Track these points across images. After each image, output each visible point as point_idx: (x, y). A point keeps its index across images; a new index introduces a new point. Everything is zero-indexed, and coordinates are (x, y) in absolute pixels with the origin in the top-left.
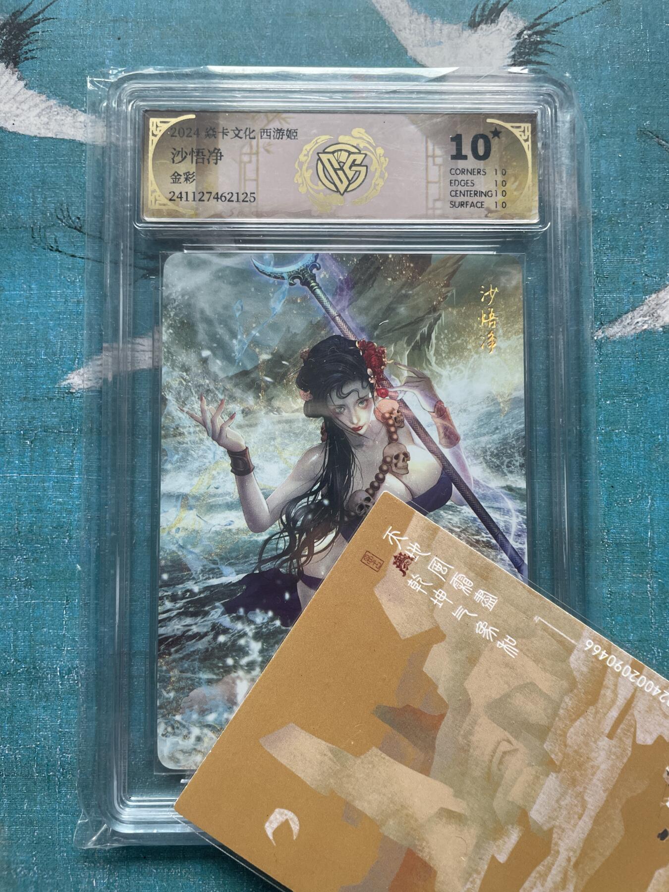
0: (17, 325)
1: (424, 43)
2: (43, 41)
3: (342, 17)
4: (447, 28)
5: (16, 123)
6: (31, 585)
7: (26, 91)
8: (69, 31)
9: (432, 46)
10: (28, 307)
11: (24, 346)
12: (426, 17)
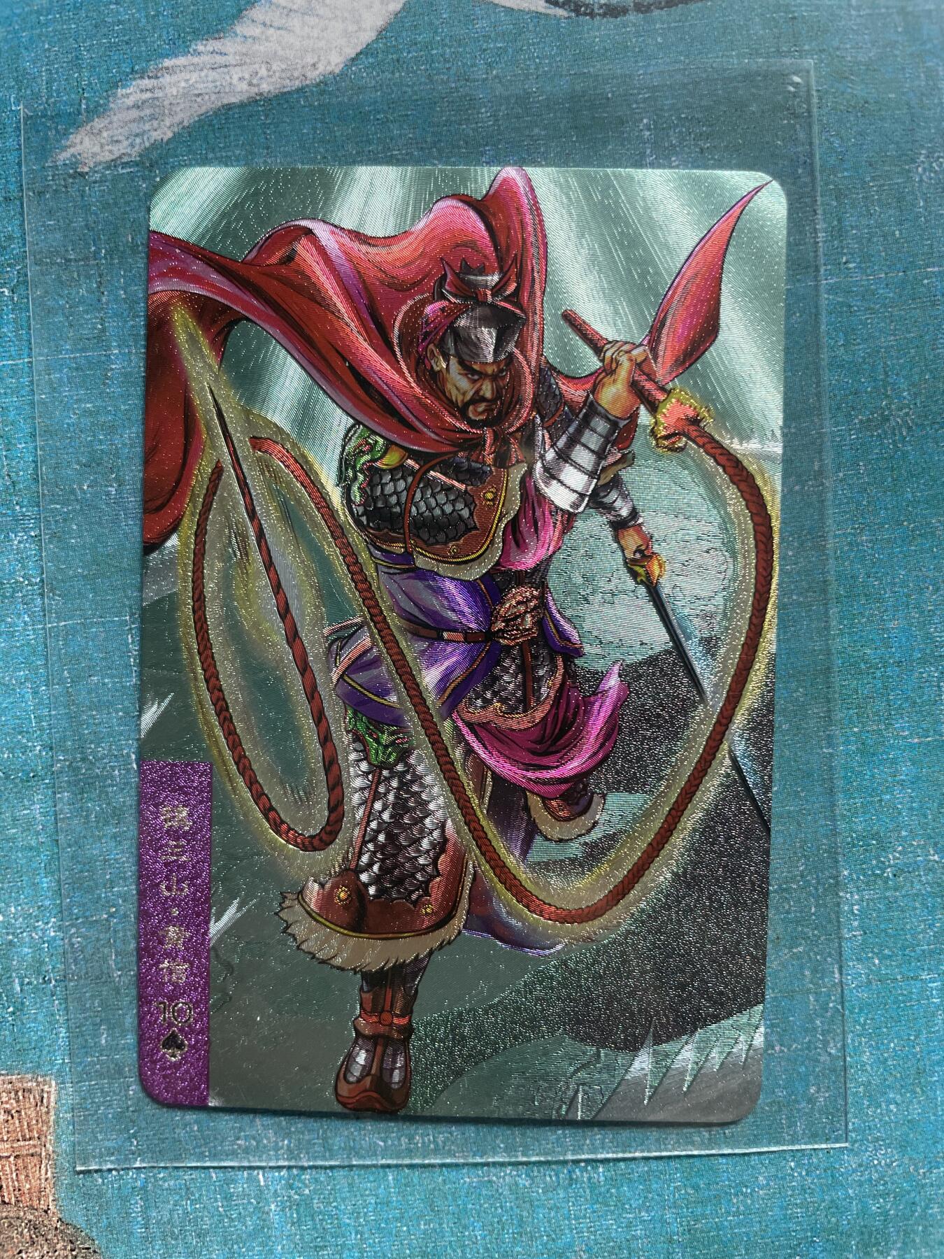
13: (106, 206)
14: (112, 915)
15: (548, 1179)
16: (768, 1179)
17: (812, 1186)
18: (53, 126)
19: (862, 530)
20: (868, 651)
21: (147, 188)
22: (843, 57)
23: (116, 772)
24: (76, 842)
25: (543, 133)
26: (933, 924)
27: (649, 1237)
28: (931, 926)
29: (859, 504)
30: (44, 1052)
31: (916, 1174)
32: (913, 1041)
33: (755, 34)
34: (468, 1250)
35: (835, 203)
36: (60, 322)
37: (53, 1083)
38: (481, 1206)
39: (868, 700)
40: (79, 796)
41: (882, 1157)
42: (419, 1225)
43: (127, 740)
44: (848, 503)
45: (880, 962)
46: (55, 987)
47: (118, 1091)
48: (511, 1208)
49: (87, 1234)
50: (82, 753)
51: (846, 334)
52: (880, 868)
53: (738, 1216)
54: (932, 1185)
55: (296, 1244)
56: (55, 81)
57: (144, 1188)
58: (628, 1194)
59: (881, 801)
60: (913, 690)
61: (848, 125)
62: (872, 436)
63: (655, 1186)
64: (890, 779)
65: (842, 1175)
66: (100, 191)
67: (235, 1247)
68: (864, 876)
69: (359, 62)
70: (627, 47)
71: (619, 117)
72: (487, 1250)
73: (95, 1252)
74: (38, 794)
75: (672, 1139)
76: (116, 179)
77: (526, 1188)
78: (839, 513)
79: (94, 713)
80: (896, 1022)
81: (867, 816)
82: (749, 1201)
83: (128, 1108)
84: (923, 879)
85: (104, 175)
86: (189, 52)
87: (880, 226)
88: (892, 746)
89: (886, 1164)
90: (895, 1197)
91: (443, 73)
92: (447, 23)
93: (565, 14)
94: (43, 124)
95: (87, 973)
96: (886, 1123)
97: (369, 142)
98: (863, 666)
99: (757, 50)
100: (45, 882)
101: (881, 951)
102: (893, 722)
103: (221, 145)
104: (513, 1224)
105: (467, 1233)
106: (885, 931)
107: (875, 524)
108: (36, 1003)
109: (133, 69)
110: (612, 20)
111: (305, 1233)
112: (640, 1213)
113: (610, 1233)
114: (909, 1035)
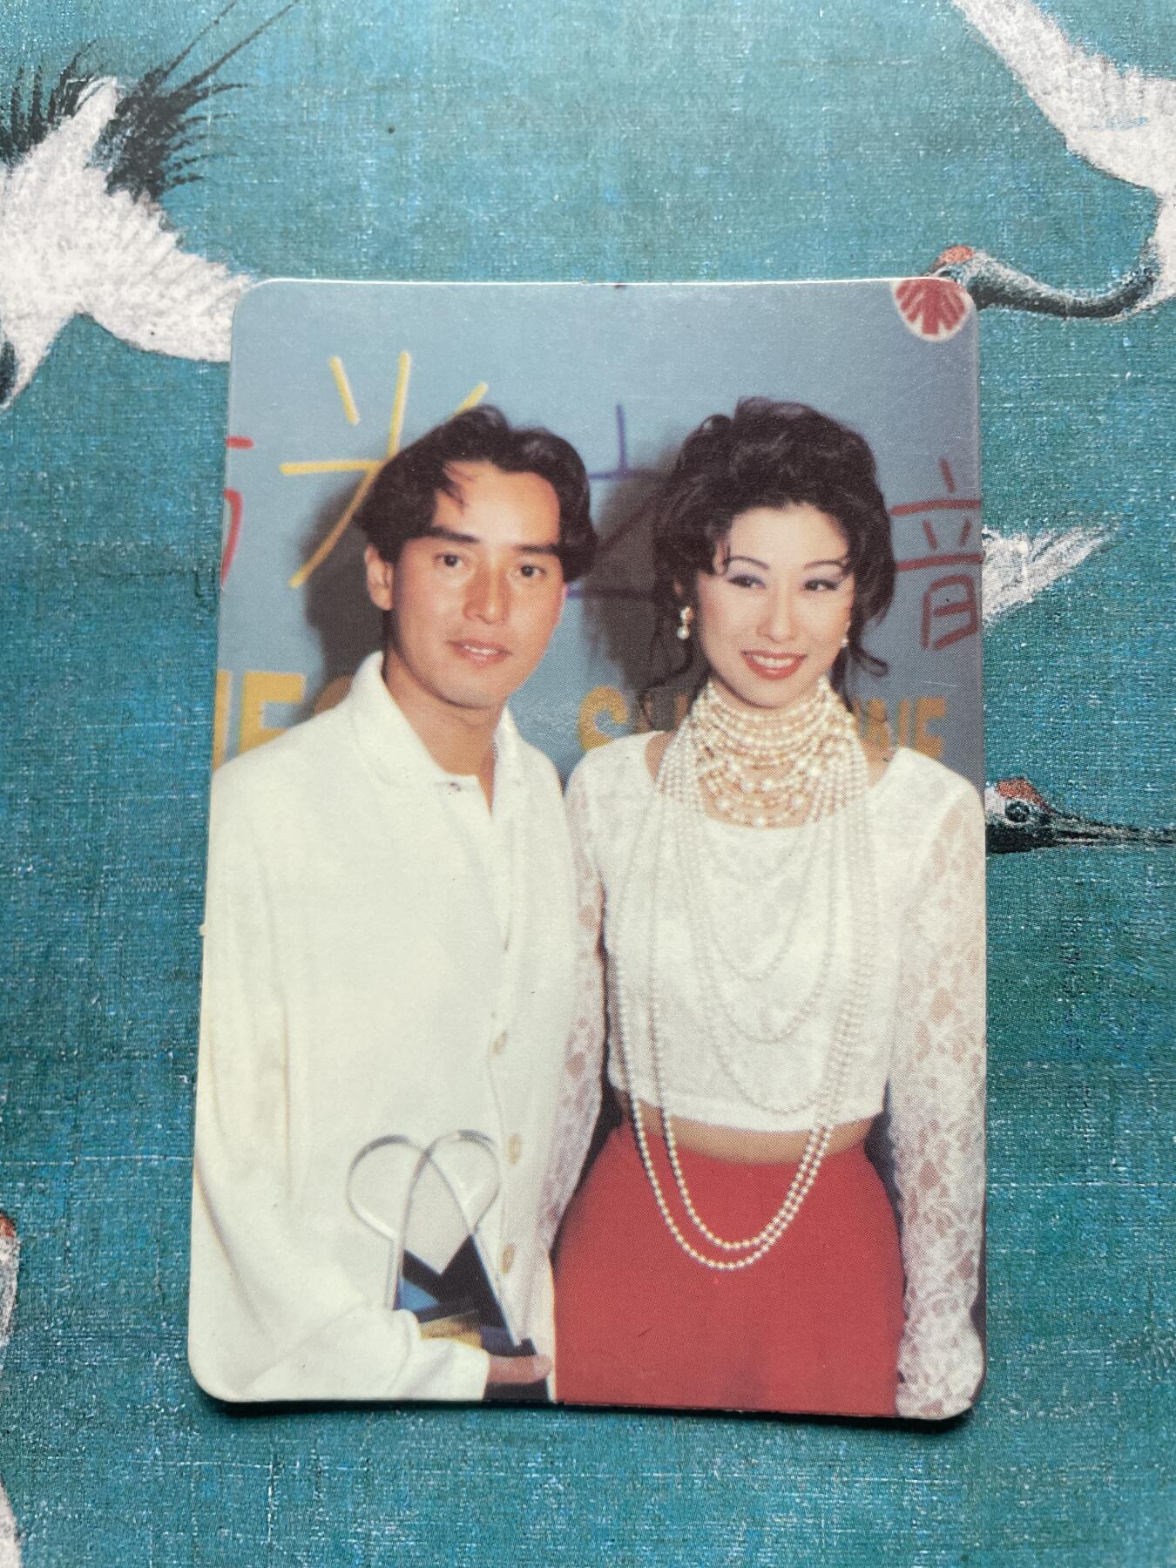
0: (161, 802)
1: (1104, 123)
2: (216, 138)
3: (910, 66)
4: (1154, 88)
5: (160, 331)
6: (190, 1424)
7: (180, 256)
8: (275, 115)
9: (1124, 128)
10: (185, 757)
11: (177, 849)
12: (1105, 61)
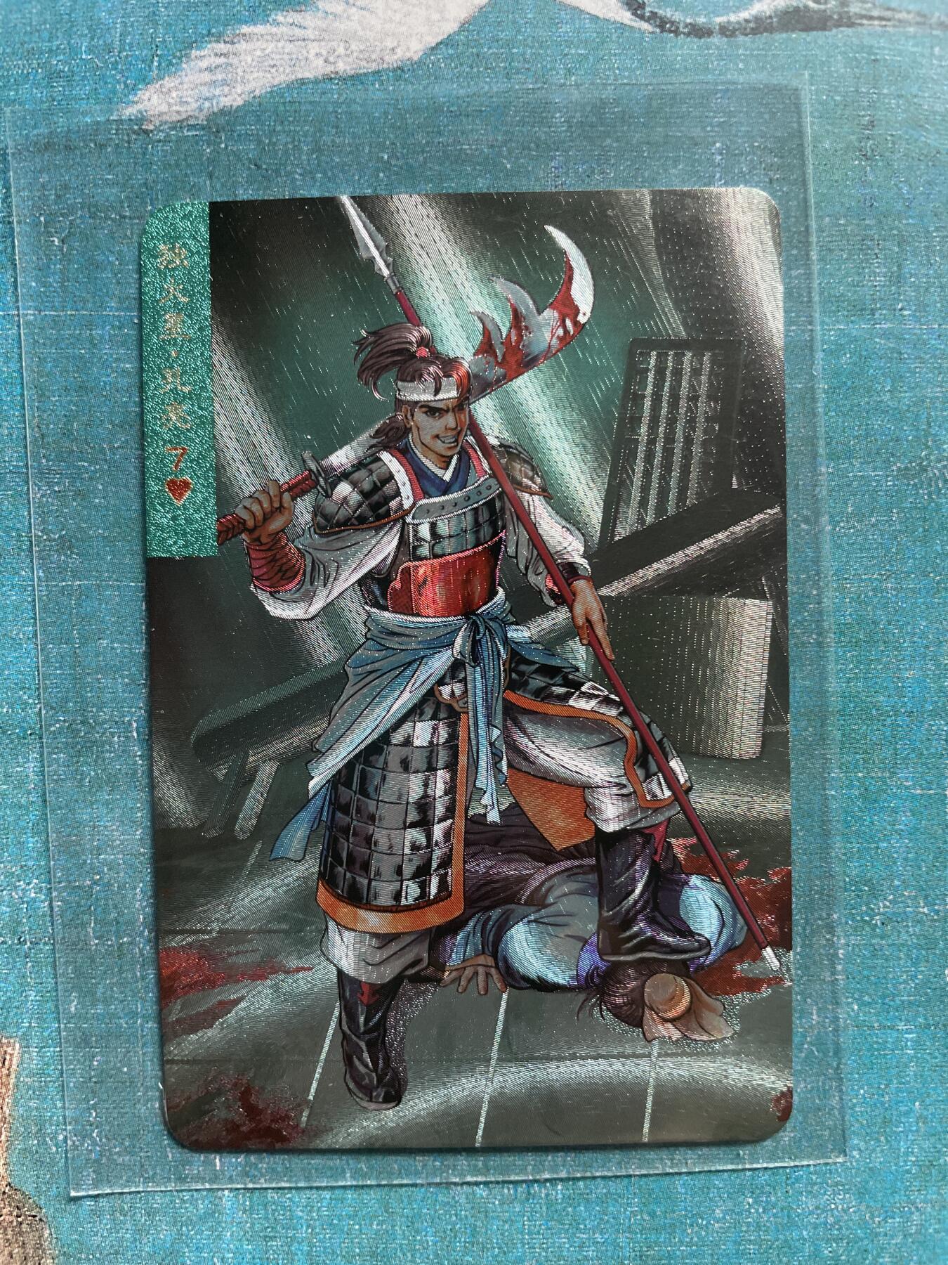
13: (167, 166)
14: (95, 883)
15: (506, 1191)
16: (725, 1213)
17: (768, 1224)
18: (122, 79)
19: (888, 577)
20: (882, 698)
21: (210, 153)
22: (920, 105)
23: (116, 739)
24: (67, 806)
25: (615, 145)
26: (916, 976)
27: (600, 1259)
28: (913, 978)
29: (888, 550)
30: (12, 1014)
31: (871, 1222)
32: (883, 1090)
33: (837, 71)
34: (418, 1255)
35: (896, 249)
36: (108, 278)
37: (17, 1045)
38: (436, 1211)
39: (875, 747)
40: (75, 760)
41: (841, 1202)
42: (371, 1225)
43: (130, 707)
44: (877, 549)
45: (859, 1008)
46: (29, 948)
47: (82, 1060)
48: (466, 1217)
49: (34, 1202)
50: (83, 715)
51: (893, 380)
52: (869, 915)
53: (691, 1247)
54: (886, 1235)
55: (247, 1232)
56: (129, 33)
57: (97, 1161)
58: (584, 1214)
59: (877, 848)
60: (921, 741)
61: (918, 173)
62: (908, 485)
63: (611, 1209)
64: (888, 827)
65: (798, 1216)
66: (162, 150)
67: (184, 1229)
68: (852, 921)
69: (439, 52)
70: (708, 68)
71: (693, 138)
72: (437, 1256)
73: (41, 1220)
74: (33, 752)
75: (634, 1164)
76: (179, 141)
77: (482, 1198)
78: (867, 557)
79: (100, 676)
80: (868, 1069)
81: (863, 862)
82: (703, 1233)
83: (90, 1078)
84: (911, 929)
85: (168, 135)
86: (268, 21)
87: (939, 277)
88: (894, 796)
89: (843, 1209)
90: (848, 1243)
91: (522, 73)
92: (531, 23)
93: (650, 28)
94: (113, 76)
95: (64, 938)
96: (847, 1168)
97: (440, 133)
98: (874, 712)
99: (836, 87)
100: (32, 842)
101: (861, 997)
102: (898, 771)
103: (291, 119)
104: (466, 1233)
105: (419, 1238)
106: (868, 978)
107: (902, 573)
108: (8, 963)
109: (209, 31)
110: (696, 40)
111: (256, 1222)
112: (594, 1234)
113: (562, 1251)
114: (881, 1083)
